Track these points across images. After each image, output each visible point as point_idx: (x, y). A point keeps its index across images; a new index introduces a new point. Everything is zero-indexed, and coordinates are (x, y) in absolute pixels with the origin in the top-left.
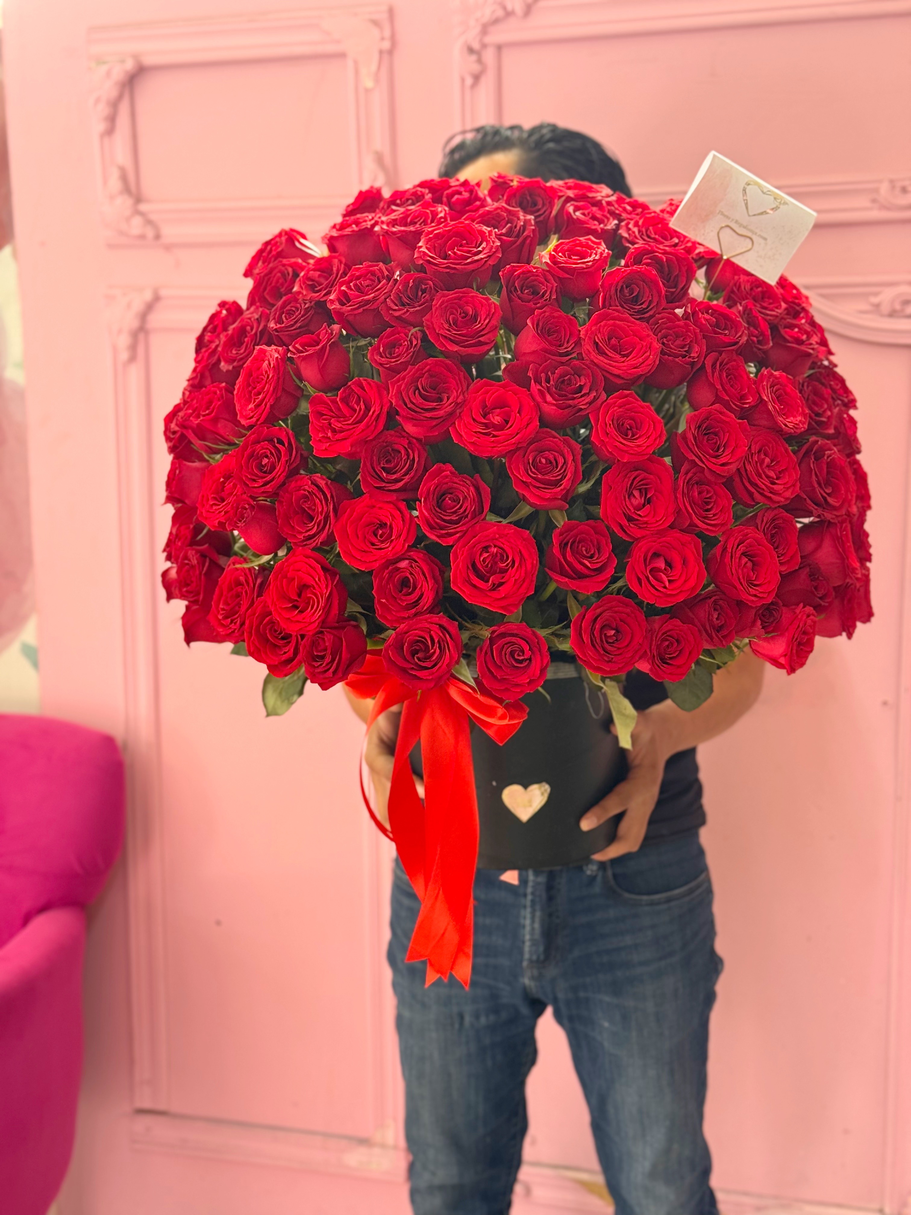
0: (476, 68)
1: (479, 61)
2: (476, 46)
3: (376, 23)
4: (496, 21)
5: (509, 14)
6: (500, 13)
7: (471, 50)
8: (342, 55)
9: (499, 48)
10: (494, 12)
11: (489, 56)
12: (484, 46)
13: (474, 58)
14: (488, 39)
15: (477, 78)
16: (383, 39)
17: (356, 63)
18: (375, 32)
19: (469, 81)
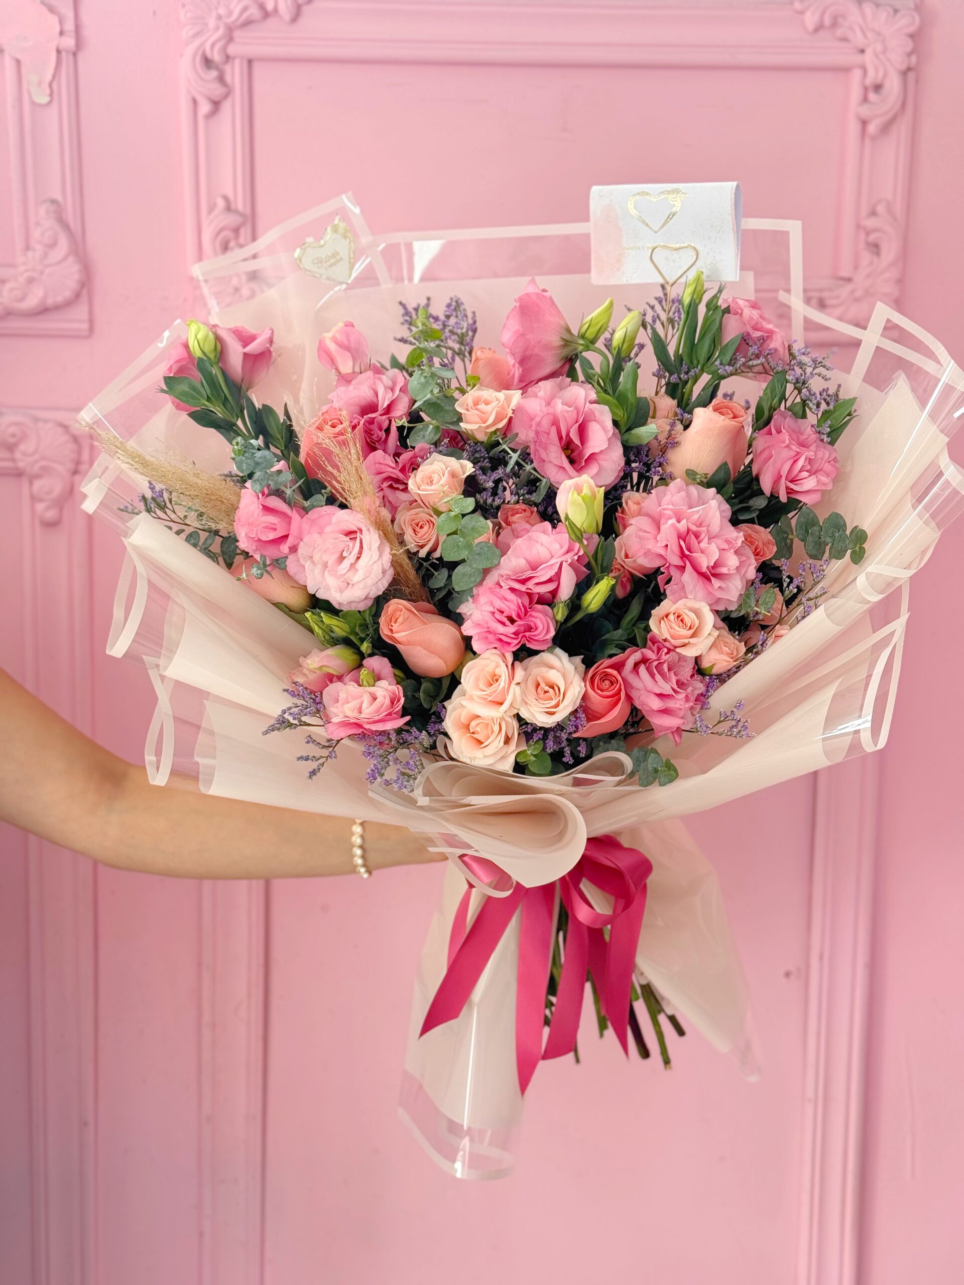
0: (217, 90)
1: (221, 79)
2: (217, 57)
3: (50, 7)
4: (248, 23)
5: (266, 15)
6: (254, 12)
7: (208, 62)
9: (250, 61)
11: (235, 74)
12: (228, 58)
13: (214, 74)
14: (233, 50)
15: (216, 105)
16: (62, 33)
17: (18, 62)
18: (53, 21)
19: (205, 108)
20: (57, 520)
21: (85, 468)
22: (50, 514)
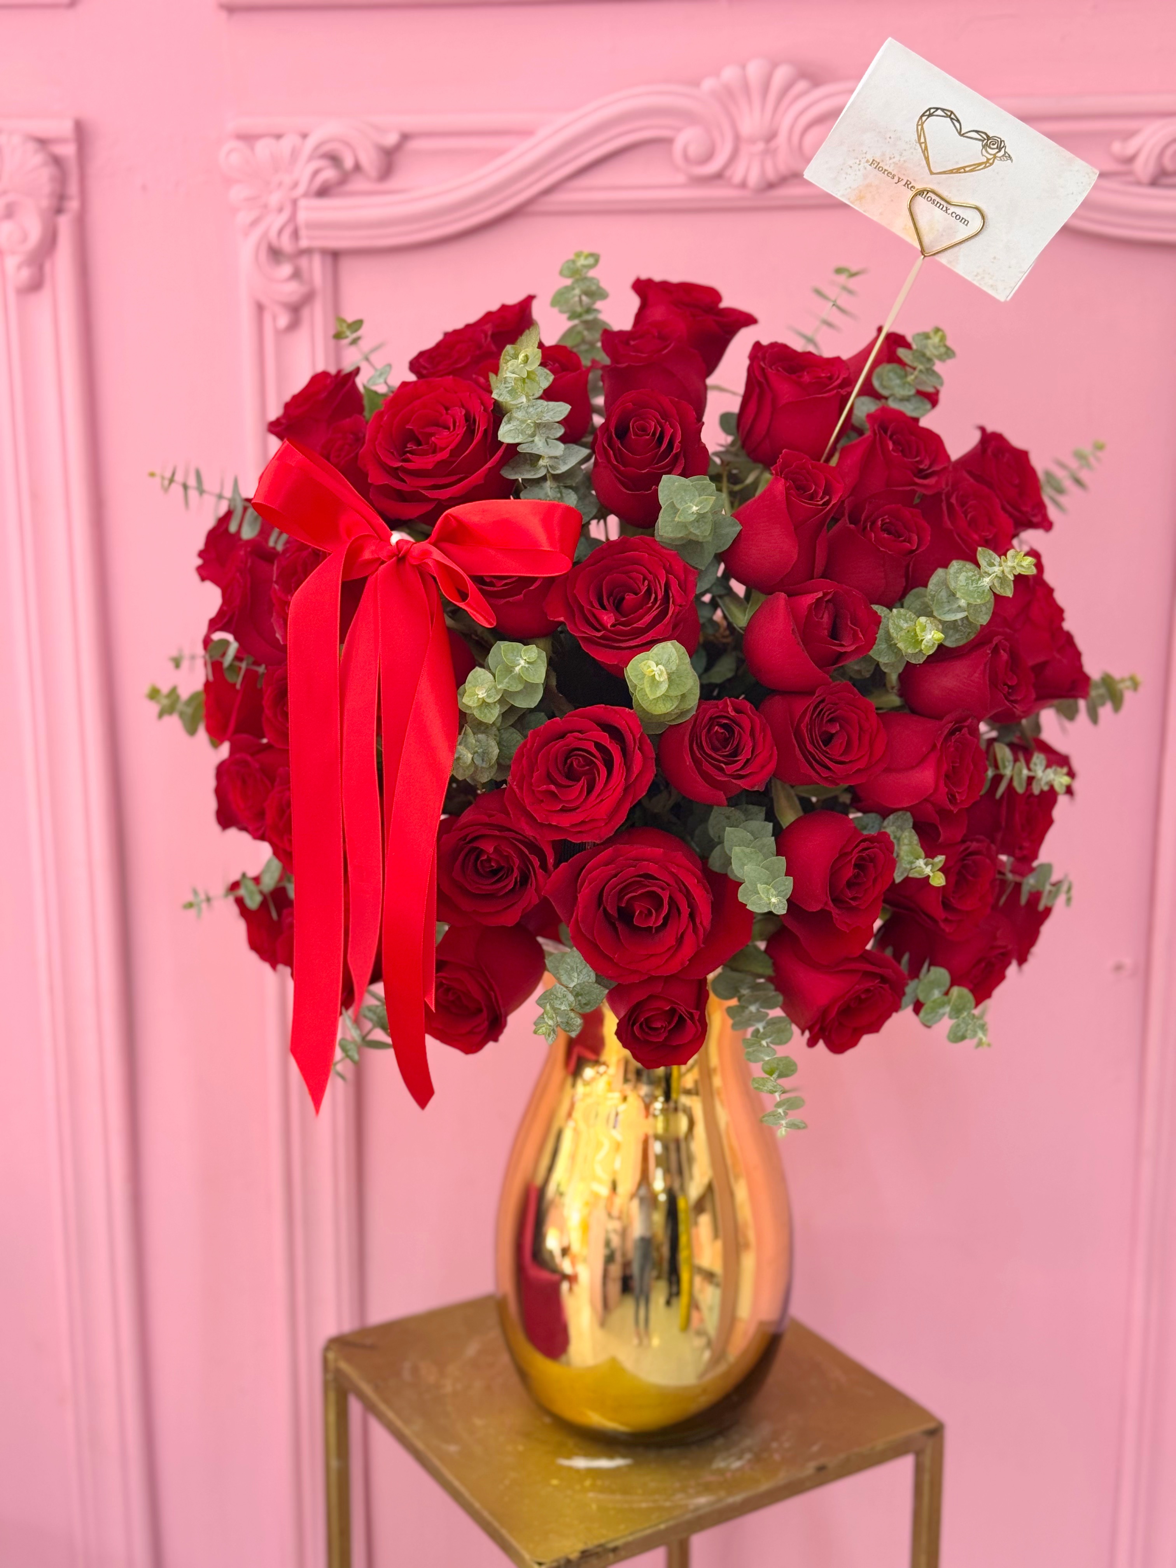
20: (36, 285)
21: (73, 205)
22: (25, 274)
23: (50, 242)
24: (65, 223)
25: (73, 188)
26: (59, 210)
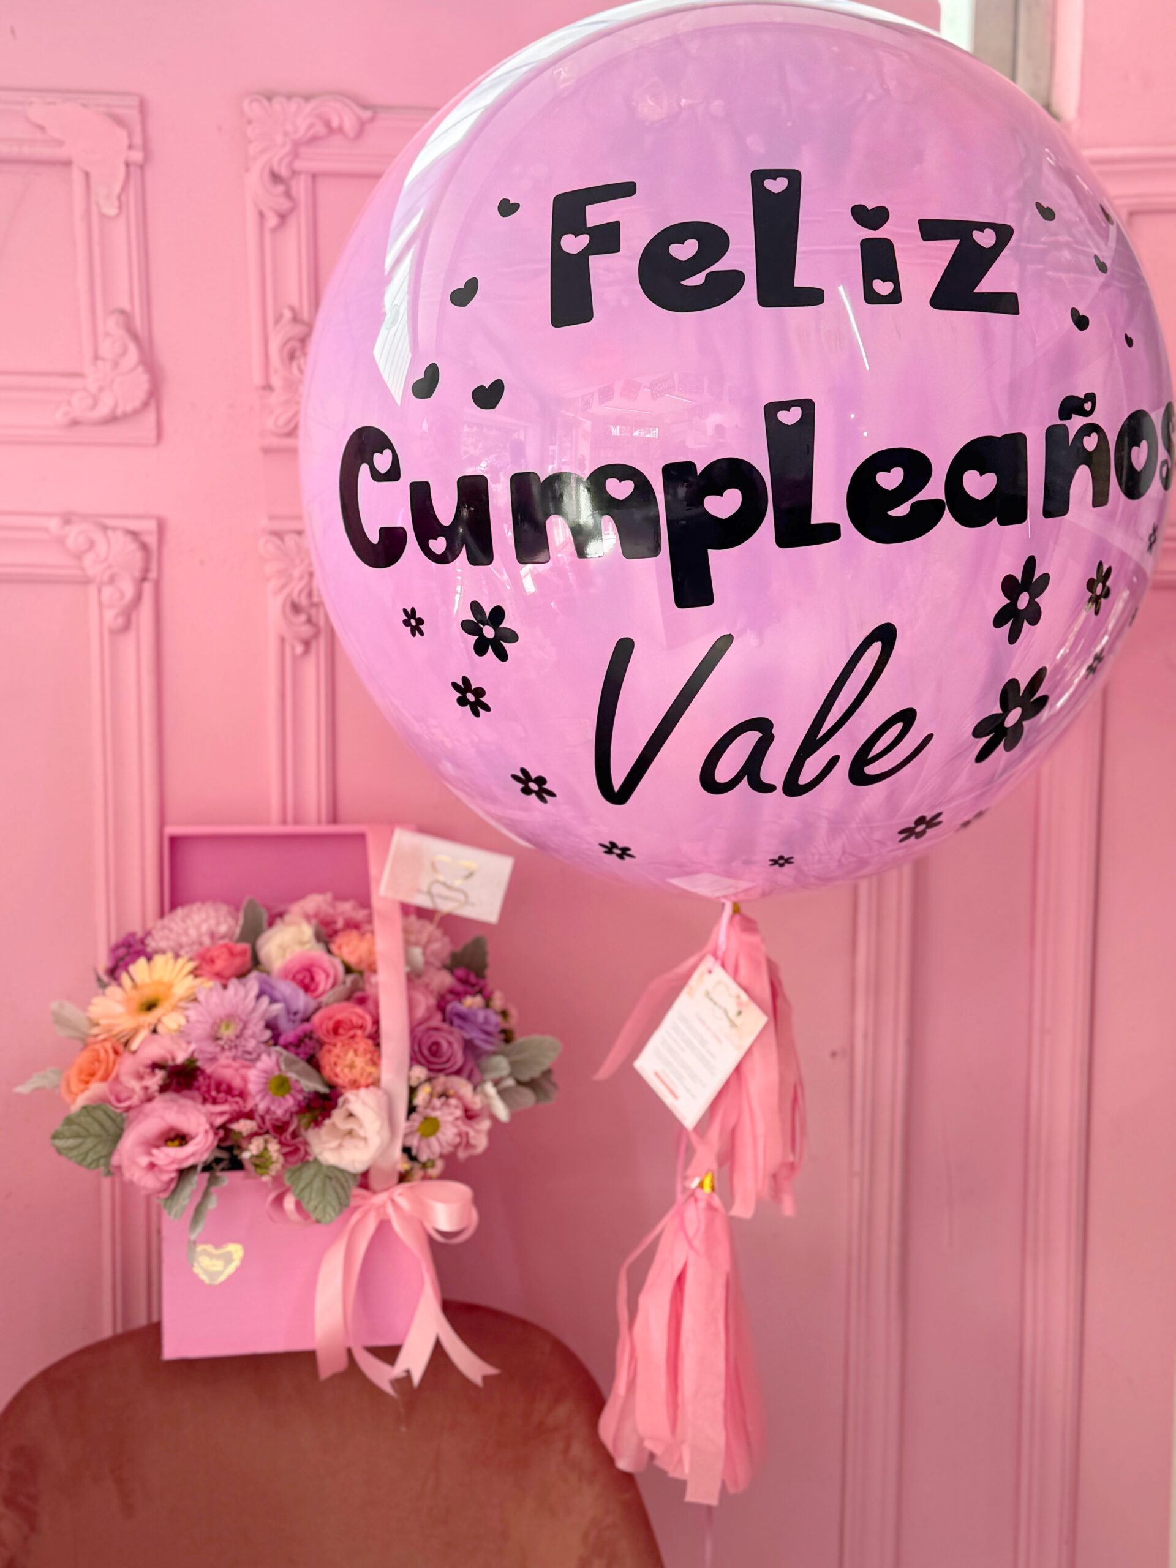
0: (284, 204)
1: (288, 194)
2: (284, 172)
3: (119, 121)
4: (313, 140)
5: (331, 130)
6: (320, 129)
7: (276, 178)
8: (67, 164)
9: (314, 176)
10: (311, 126)
11: (300, 188)
12: (294, 173)
13: (281, 188)
14: (299, 165)
15: (283, 217)
16: (130, 147)
17: (87, 175)
18: (122, 135)
19: (272, 221)
20: (126, 627)
21: (153, 575)
22: (120, 621)
23: (138, 597)
24: (148, 588)
25: (154, 566)
26: (144, 579)
